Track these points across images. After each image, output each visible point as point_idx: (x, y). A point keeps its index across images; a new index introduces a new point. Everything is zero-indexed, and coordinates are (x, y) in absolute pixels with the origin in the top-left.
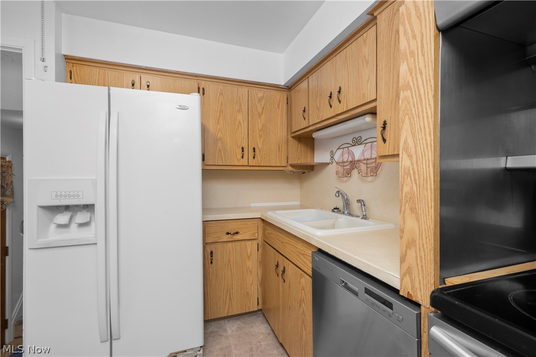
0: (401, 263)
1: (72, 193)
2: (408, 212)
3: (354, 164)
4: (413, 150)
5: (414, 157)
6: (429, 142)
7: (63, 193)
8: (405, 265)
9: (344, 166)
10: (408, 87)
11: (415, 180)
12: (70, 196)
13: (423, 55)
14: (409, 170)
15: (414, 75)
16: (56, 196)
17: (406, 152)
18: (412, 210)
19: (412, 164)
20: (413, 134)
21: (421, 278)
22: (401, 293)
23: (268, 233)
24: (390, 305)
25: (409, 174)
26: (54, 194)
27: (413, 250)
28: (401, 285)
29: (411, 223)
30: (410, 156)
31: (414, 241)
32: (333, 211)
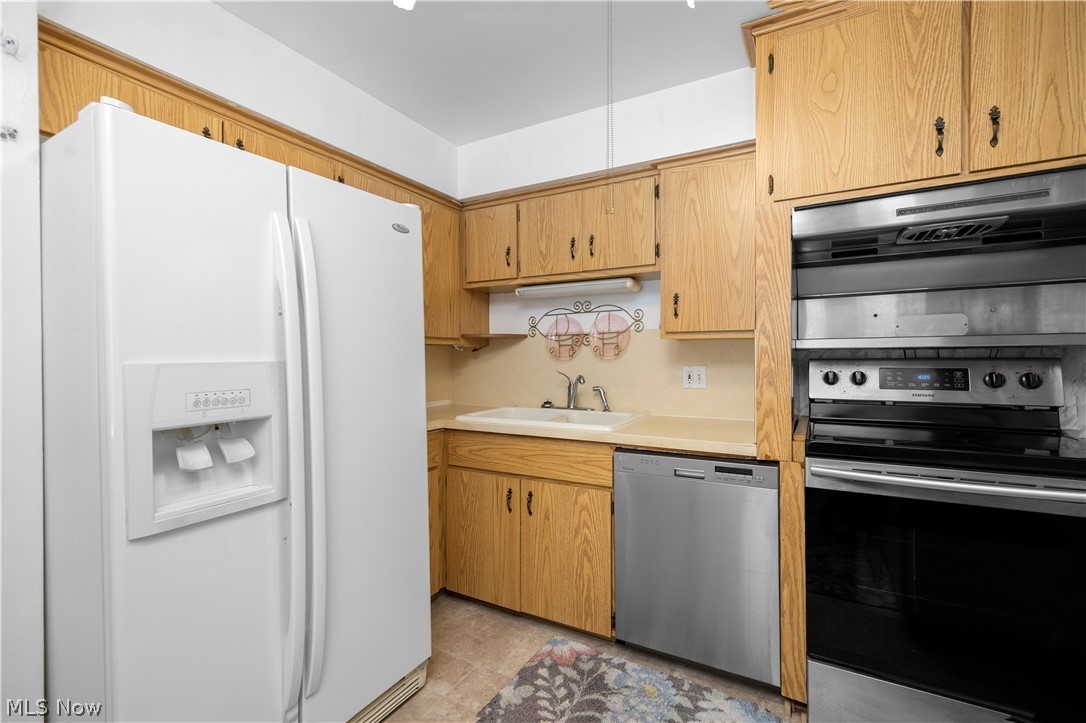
0: (758, 431)
1: (228, 396)
2: (766, 385)
3: (580, 339)
4: (771, 333)
5: (772, 338)
6: (786, 326)
7: (211, 397)
8: (762, 434)
9: (559, 341)
10: (765, 277)
11: (773, 358)
12: (226, 401)
13: (781, 255)
14: (767, 349)
15: (771, 268)
16: (197, 403)
17: (764, 333)
18: (770, 384)
19: (770, 345)
20: (771, 320)
21: (779, 439)
22: (758, 459)
23: (470, 452)
24: (749, 472)
25: (767, 352)
26: (192, 399)
27: (771, 417)
28: (758, 451)
29: (769, 395)
30: (768, 338)
31: (772, 410)
32: (543, 406)
